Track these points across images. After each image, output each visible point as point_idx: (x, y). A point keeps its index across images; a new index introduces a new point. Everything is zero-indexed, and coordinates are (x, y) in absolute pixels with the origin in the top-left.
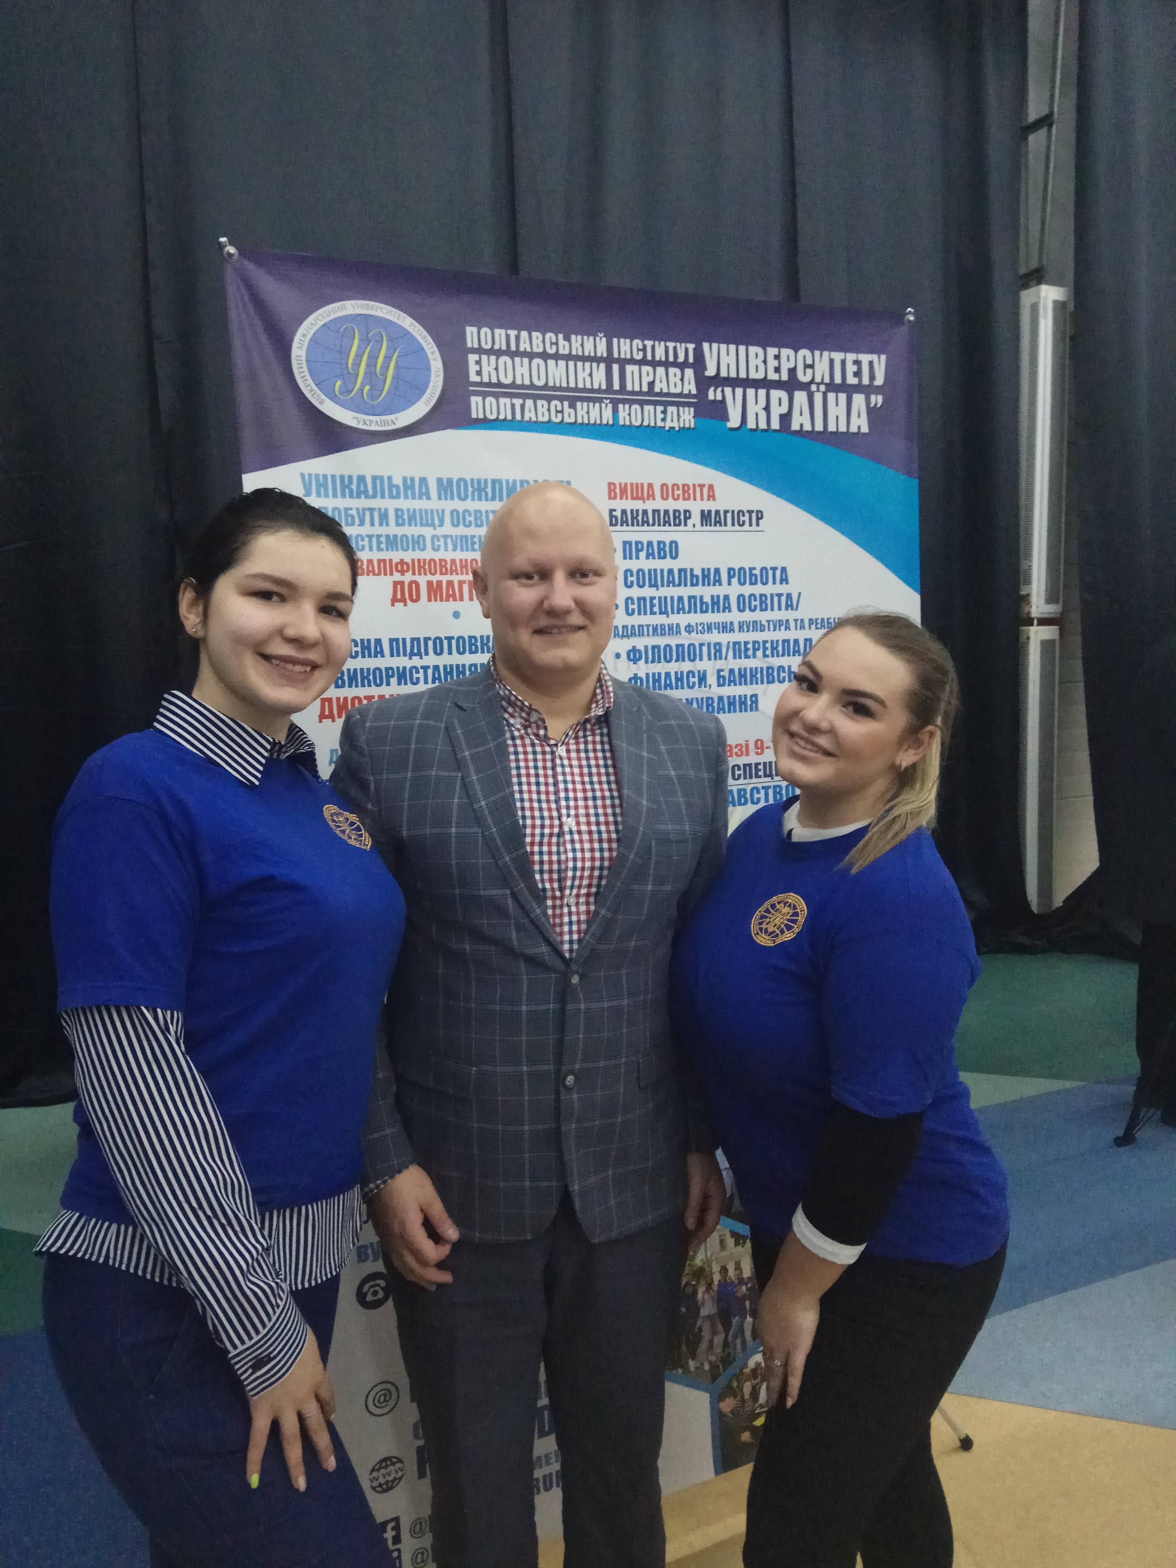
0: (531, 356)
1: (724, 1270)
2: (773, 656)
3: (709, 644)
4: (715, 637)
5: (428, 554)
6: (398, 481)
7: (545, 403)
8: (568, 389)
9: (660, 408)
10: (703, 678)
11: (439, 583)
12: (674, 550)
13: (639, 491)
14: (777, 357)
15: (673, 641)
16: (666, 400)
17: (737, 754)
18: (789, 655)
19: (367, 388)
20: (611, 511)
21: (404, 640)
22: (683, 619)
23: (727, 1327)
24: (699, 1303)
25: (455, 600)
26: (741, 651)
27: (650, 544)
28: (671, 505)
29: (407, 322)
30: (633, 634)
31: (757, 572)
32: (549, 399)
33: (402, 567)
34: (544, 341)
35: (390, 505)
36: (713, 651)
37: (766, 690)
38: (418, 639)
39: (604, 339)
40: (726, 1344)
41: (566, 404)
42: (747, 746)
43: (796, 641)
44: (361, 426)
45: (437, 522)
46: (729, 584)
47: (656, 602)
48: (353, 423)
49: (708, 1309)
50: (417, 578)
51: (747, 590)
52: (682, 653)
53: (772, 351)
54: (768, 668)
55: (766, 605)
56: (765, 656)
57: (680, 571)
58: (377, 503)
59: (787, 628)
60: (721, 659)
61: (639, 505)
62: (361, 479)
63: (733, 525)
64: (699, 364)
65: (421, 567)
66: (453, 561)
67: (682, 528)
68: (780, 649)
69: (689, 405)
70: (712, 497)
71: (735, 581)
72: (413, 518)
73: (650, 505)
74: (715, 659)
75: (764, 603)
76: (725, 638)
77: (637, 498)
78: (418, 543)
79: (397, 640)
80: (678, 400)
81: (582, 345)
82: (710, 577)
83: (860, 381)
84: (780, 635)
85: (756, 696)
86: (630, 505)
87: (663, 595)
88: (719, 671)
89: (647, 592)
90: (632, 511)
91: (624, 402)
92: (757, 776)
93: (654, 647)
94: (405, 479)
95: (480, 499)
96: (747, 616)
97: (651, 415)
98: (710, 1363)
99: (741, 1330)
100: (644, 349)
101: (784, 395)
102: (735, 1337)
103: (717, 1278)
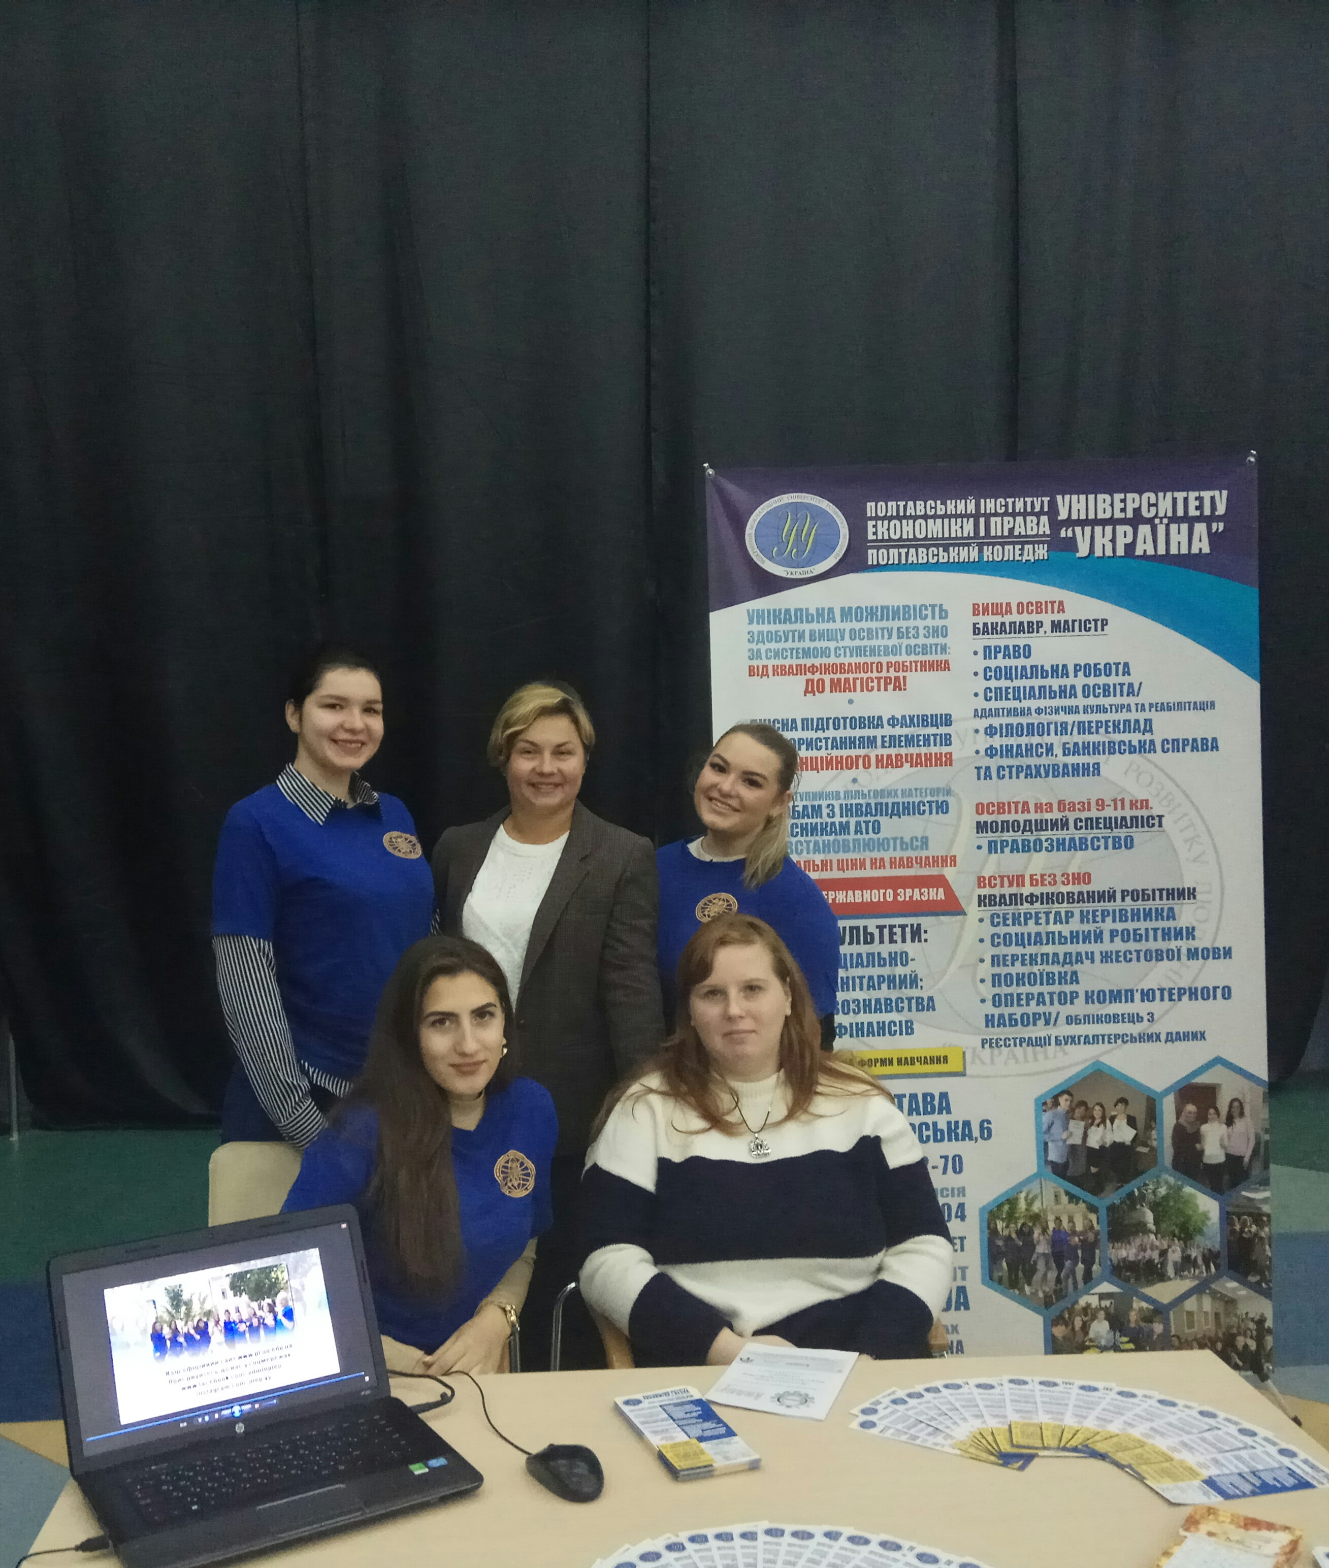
0: (915, 518)
1: (1058, 1220)
2: (1114, 732)
3: (1056, 724)
4: (1062, 717)
5: (832, 660)
6: (813, 611)
7: (925, 550)
8: (943, 538)
9: (1018, 547)
10: (1050, 749)
11: (839, 680)
12: (1027, 651)
13: (997, 609)
14: (1123, 501)
15: (1024, 721)
16: (1023, 541)
17: (1079, 809)
18: (1129, 732)
19: (795, 550)
20: (974, 624)
21: (812, 720)
22: (1033, 704)
23: (1060, 1267)
24: (1035, 1242)
25: (850, 691)
26: (1083, 728)
27: (1007, 647)
28: (1025, 618)
29: (824, 504)
30: (990, 715)
31: (1102, 667)
32: (927, 547)
33: (813, 669)
34: (925, 507)
35: (807, 627)
36: (1059, 729)
37: (1108, 759)
38: (822, 719)
39: (973, 501)
40: (1058, 1280)
41: (941, 549)
42: (1089, 803)
43: (1137, 721)
44: (789, 576)
45: (839, 637)
46: (1076, 676)
47: (1010, 691)
48: (784, 575)
49: (1042, 1248)
50: (823, 676)
51: (1092, 681)
52: (1031, 729)
53: (1118, 497)
54: (1109, 743)
55: (1109, 692)
56: (1107, 732)
57: (1032, 667)
58: (798, 626)
59: (1129, 710)
60: (1066, 734)
61: (998, 619)
62: (787, 611)
63: (1080, 630)
64: (1053, 511)
65: (826, 669)
66: (850, 664)
67: (1035, 634)
68: (1121, 727)
69: (1043, 542)
70: (1061, 609)
71: (1081, 674)
72: (822, 635)
73: (1007, 619)
74: (1061, 734)
75: (1106, 691)
76: (1070, 719)
77: (997, 614)
78: (825, 652)
79: (807, 720)
80: (1035, 540)
81: (956, 507)
82: (1058, 671)
83: (1202, 513)
84: (1123, 716)
85: (1098, 764)
86: (990, 619)
87: (1017, 685)
88: (1064, 744)
89: (1003, 683)
90: (992, 623)
91: (988, 544)
92: (1098, 828)
93: (1007, 725)
94: (817, 609)
95: (872, 620)
96: (1092, 701)
97: (1010, 552)
98: (1044, 1292)
99: (1073, 1272)
100: (1006, 506)
101: (1129, 529)
102: (1067, 1277)
103: (1051, 1225)
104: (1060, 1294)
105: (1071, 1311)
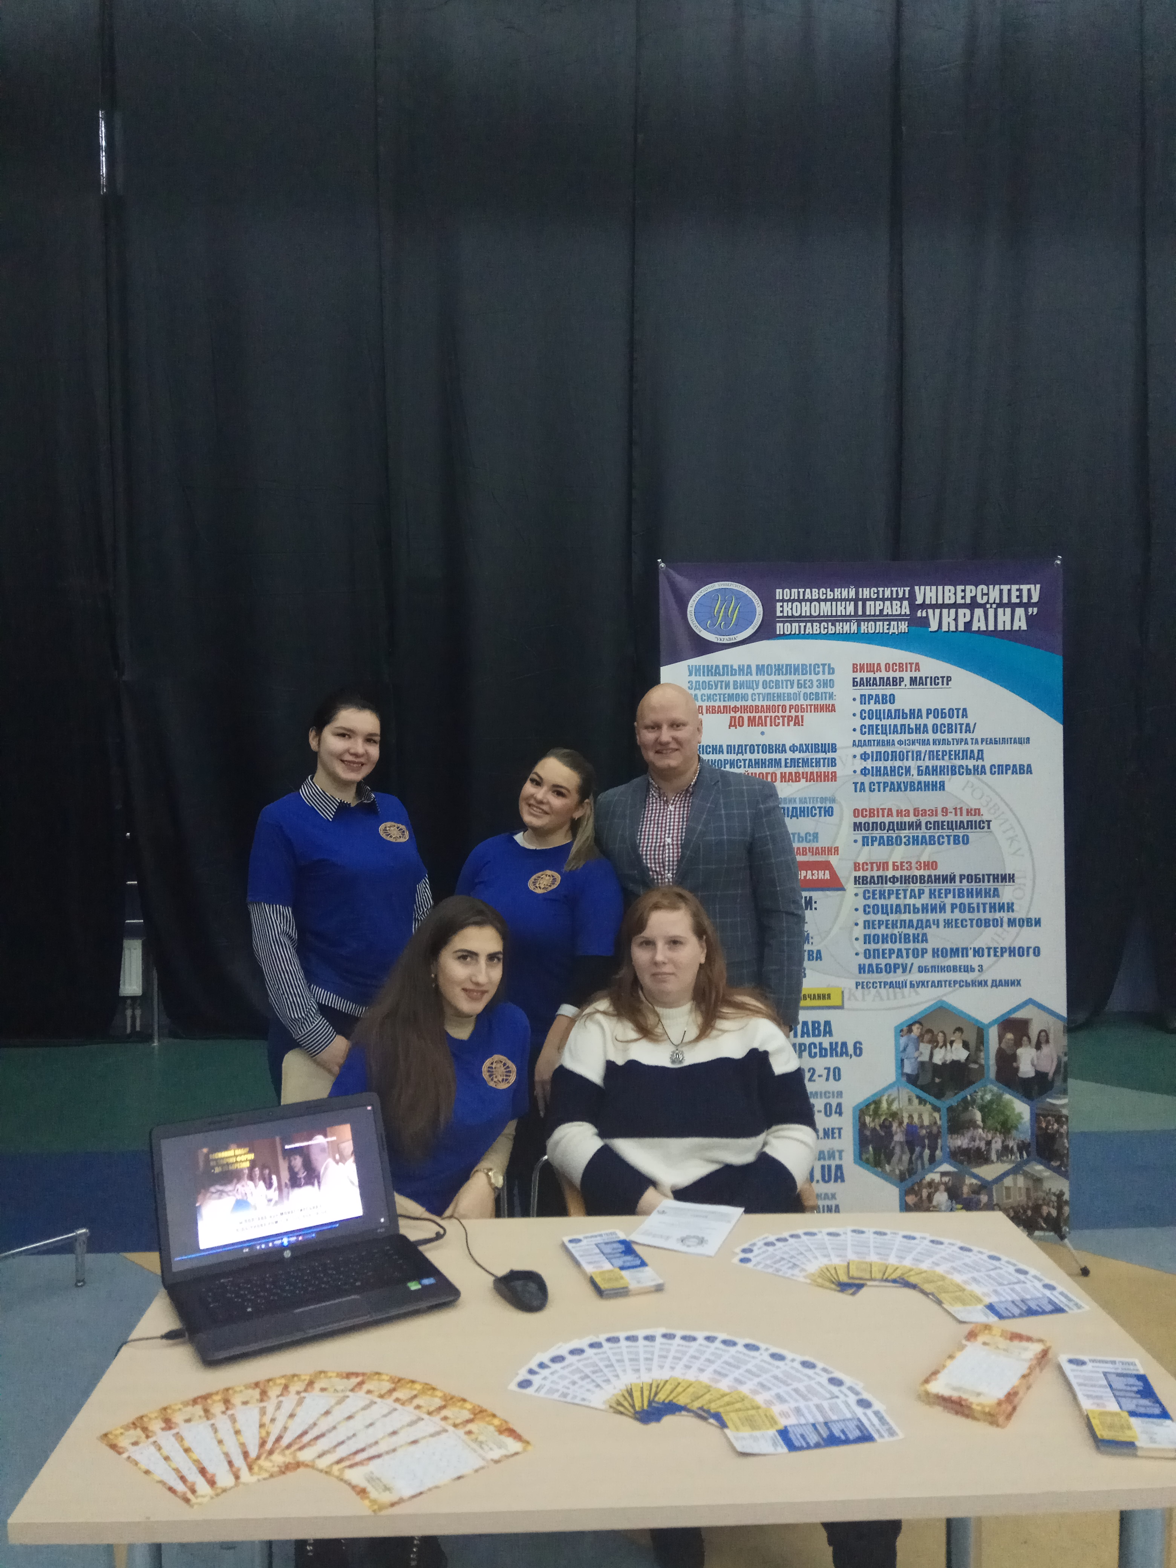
0: (811, 601)
1: (911, 1117)
2: (955, 759)
3: (913, 752)
4: (917, 747)
5: (749, 703)
6: (736, 667)
7: (818, 624)
8: (832, 616)
9: (886, 623)
10: (908, 770)
11: (755, 717)
12: (892, 699)
13: (871, 668)
14: (963, 591)
15: (889, 749)
16: (890, 619)
17: (929, 815)
18: (967, 759)
19: (723, 623)
20: (854, 679)
21: (734, 746)
22: (896, 737)
23: (912, 1152)
24: (893, 1132)
25: (762, 726)
26: (933, 755)
27: (877, 696)
28: (891, 674)
29: (745, 590)
30: (865, 745)
31: (946, 711)
32: (820, 622)
33: (736, 709)
34: (819, 593)
35: (731, 679)
36: (915, 756)
37: (950, 779)
38: (742, 746)
39: (854, 589)
40: (910, 1161)
41: (830, 624)
42: (936, 811)
43: (972, 751)
44: (719, 642)
45: (755, 686)
46: (927, 718)
47: (880, 727)
48: (715, 640)
49: (899, 1137)
50: (742, 715)
51: (939, 721)
52: (894, 756)
53: (960, 588)
54: (952, 767)
55: (952, 730)
56: (950, 759)
57: (896, 710)
58: (725, 678)
59: (966, 743)
60: (920, 760)
61: (871, 675)
62: (717, 667)
63: (931, 685)
64: (912, 597)
65: (745, 709)
66: (762, 706)
67: (898, 687)
68: (961, 755)
69: (905, 620)
70: (918, 668)
71: (931, 716)
72: (742, 685)
73: (878, 675)
74: (917, 760)
75: (950, 729)
76: (923, 748)
77: (870, 671)
78: (744, 697)
79: (731, 746)
80: (899, 618)
81: (841, 593)
82: (914, 713)
83: (1021, 601)
84: (962, 747)
85: (944, 782)
86: (865, 675)
87: (884, 724)
88: (919, 767)
89: (874, 722)
90: (867, 678)
91: (864, 621)
92: (943, 829)
93: (877, 752)
94: (739, 666)
95: (779, 675)
96: (939, 736)
97: (881, 627)
98: (900, 1170)
99: (921, 1156)
100: (878, 593)
101: (968, 612)
102: (917, 1159)
103: (906, 1121)
104: (911, 1171)
105: (920, 1184)
